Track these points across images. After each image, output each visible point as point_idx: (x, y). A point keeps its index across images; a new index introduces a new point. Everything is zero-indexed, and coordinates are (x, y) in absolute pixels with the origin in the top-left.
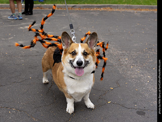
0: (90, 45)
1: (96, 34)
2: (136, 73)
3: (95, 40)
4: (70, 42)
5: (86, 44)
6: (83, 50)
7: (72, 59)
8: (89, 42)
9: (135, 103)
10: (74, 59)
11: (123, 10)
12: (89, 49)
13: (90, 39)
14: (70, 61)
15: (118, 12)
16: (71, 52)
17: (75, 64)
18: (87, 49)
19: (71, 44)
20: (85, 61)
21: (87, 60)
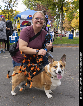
0: (63, 61)
1: (65, 55)
2: (71, 79)
3: (65, 58)
4: (53, 60)
5: (61, 61)
6: (60, 64)
7: (55, 69)
8: (62, 59)
9: (70, 93)
10: (56, 70)
11: (65, 47)
12: (63, 63)
13: (63, 58)
14: (54, 70)
15: (62, 48)
16: (54, 66)
17: (57, 72)
18: (62, 64)
19: (53, 62)
20: (62, 70)
21: (62, 69)
